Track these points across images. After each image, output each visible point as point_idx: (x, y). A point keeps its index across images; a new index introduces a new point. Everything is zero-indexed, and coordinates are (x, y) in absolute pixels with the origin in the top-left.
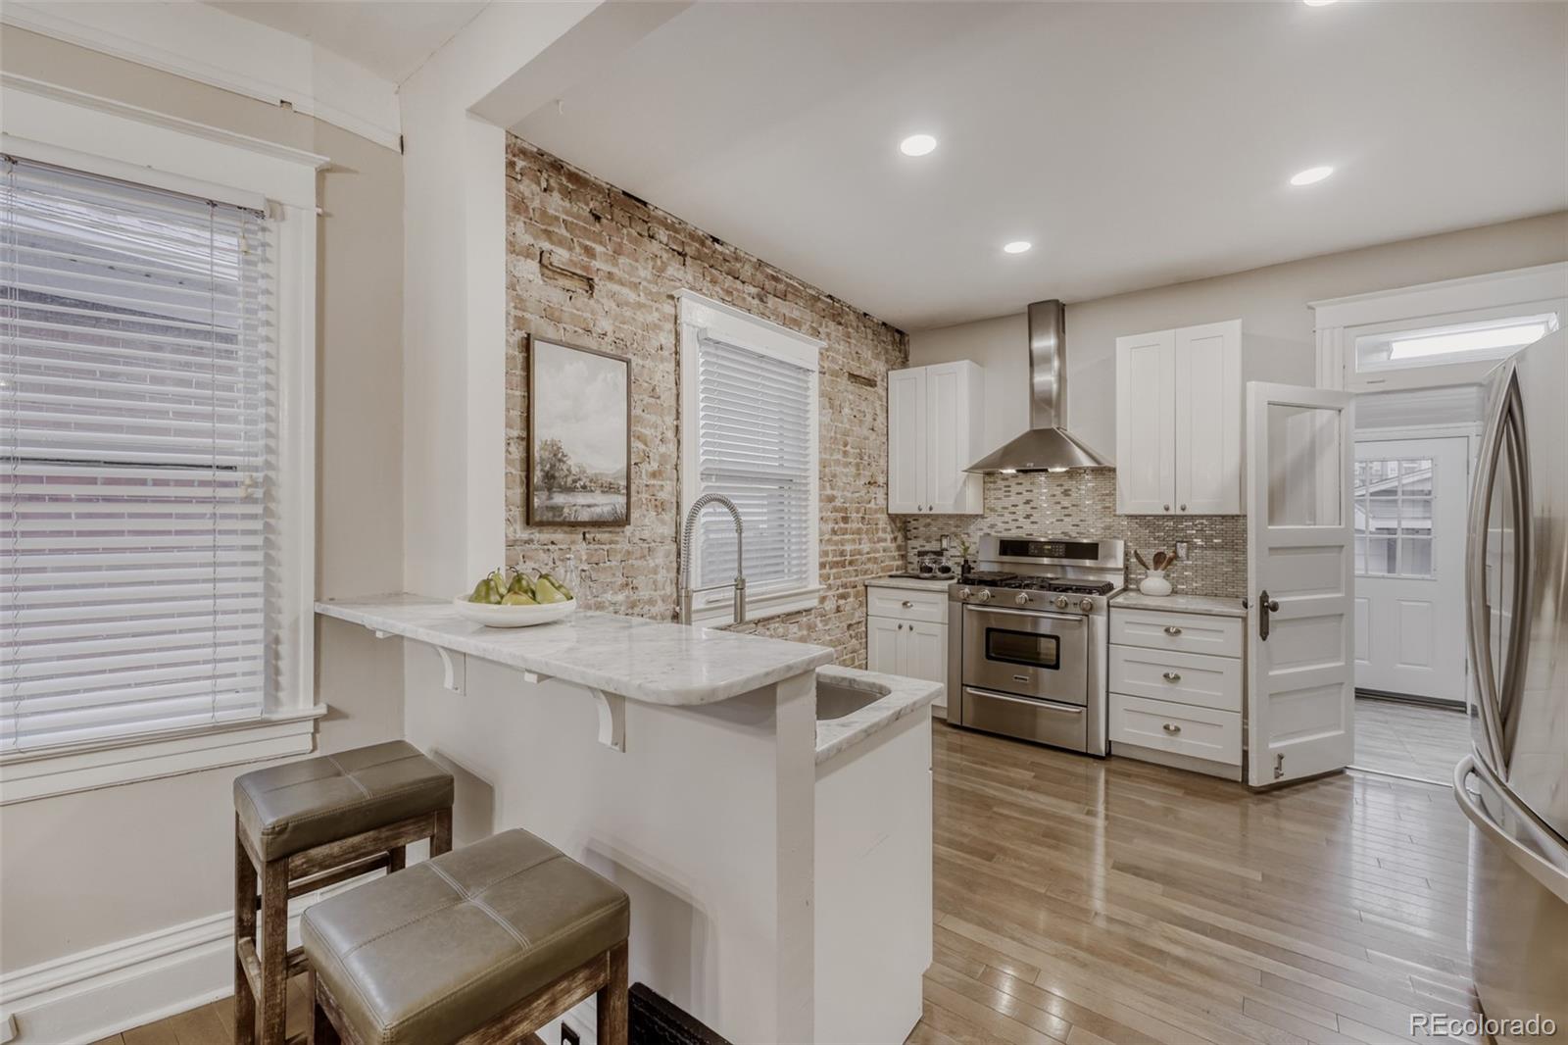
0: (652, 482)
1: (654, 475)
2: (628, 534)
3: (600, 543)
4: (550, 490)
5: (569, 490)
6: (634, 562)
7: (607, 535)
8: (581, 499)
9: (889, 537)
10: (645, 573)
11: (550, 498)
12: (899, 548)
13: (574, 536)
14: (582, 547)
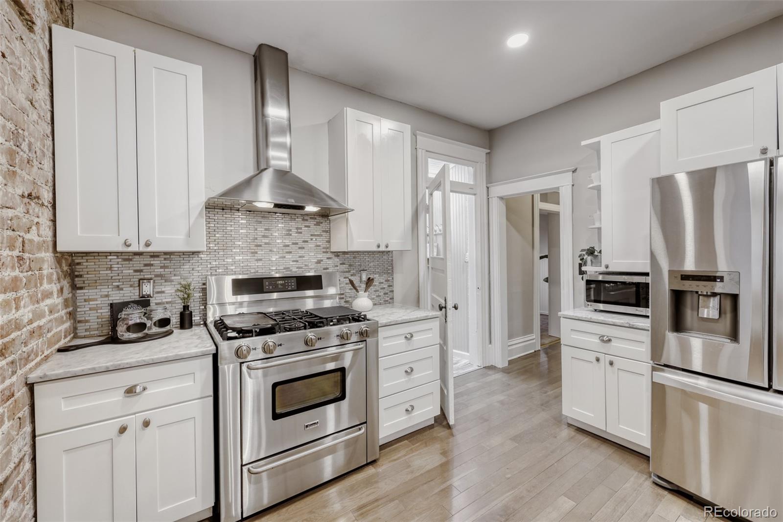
9: (55, 288)
12: (66, 304)
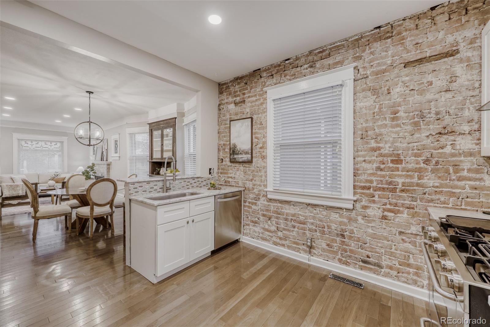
0: (260, 150)
1: (261, 148)
2: (253, 165)
3: (246, 167)
4: (234, 154)
5: (237, 154)
6: (255, 173)
7: (248, 165)
8: (240, 156)
10: (258, 176)
11: (234, 156)
13: (240, 165)
14: (242, 168)
